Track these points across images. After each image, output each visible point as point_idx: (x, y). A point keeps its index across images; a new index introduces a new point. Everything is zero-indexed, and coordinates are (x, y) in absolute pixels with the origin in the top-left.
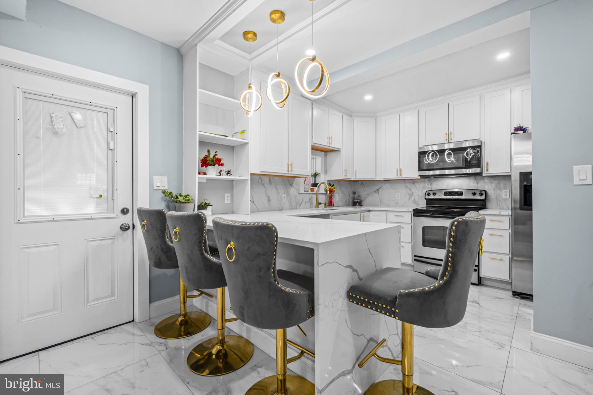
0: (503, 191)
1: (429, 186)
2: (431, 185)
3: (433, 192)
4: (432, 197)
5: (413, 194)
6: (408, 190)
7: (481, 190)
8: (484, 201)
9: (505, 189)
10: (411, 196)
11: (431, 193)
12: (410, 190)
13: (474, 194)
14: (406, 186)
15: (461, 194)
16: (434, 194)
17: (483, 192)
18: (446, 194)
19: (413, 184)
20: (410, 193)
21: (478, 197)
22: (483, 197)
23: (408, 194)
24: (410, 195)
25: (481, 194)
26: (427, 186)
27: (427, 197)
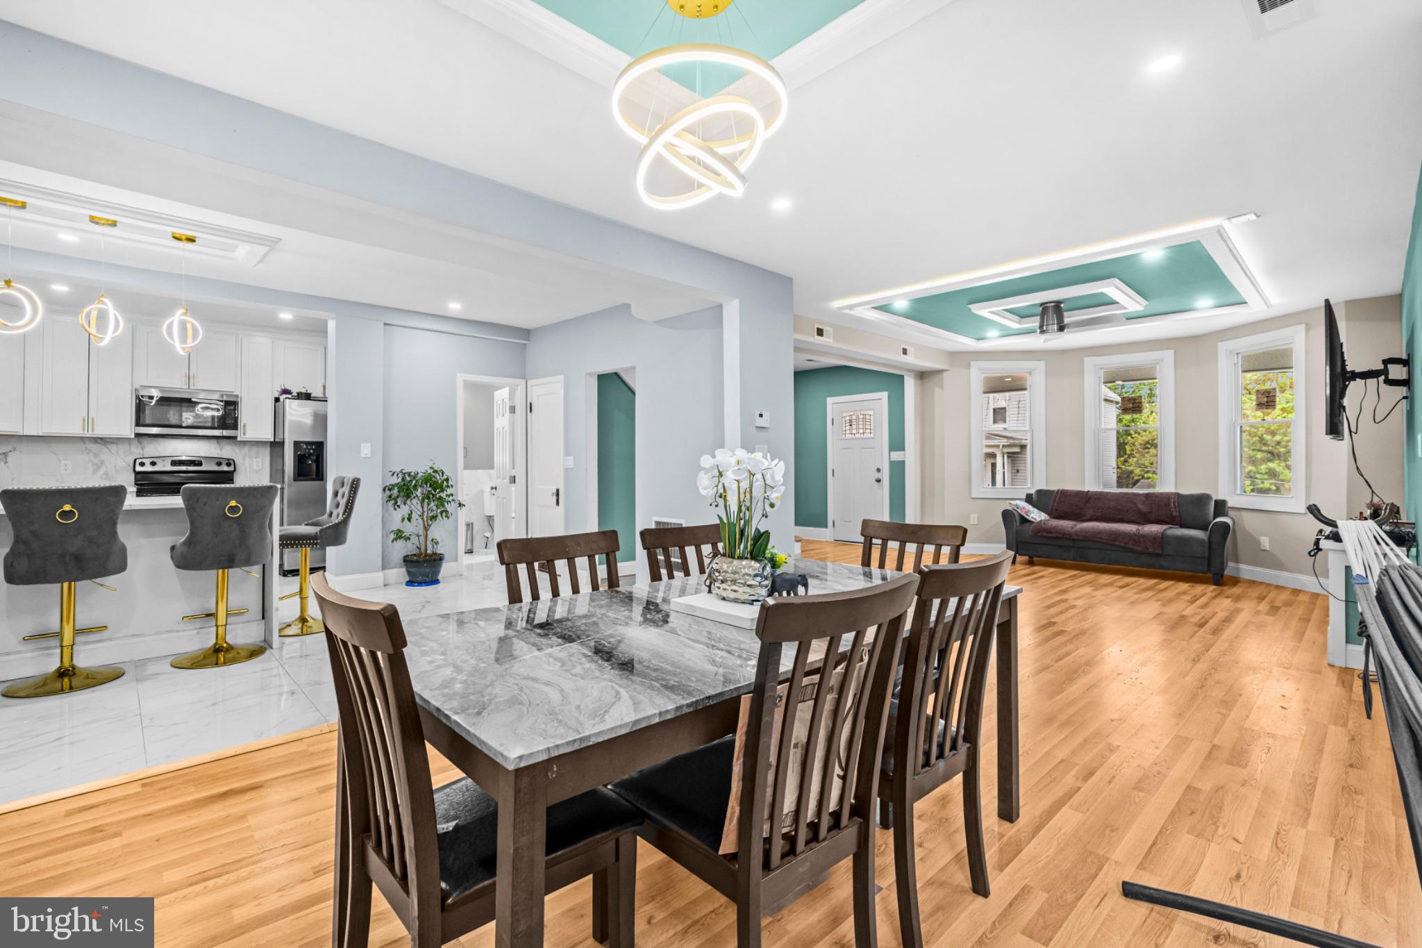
0: (255, 460)
1: (140, 450)
2: (143, 449)
3: (151, 460)
4: (148, 468)
5: (102, 463)
6: (91, 456)
7: (228, 459)
8: (232, 473)
9: (257, 457)
10: (99, 468)
11: (147, 462)
12: (96, 456)
13: (219, 464)
14: (86, 449)
15: (200, 464)
16: (153, 464)
17: (232, 462)
18: (174, 463)
19: (105, 445)
20: (96, 461)
21: (225, 468)
22: (231, 468)
23: (91, 464)
24: (97, 465)
25: (229, 465)
26: (136, 451)
27: (139, 468)
